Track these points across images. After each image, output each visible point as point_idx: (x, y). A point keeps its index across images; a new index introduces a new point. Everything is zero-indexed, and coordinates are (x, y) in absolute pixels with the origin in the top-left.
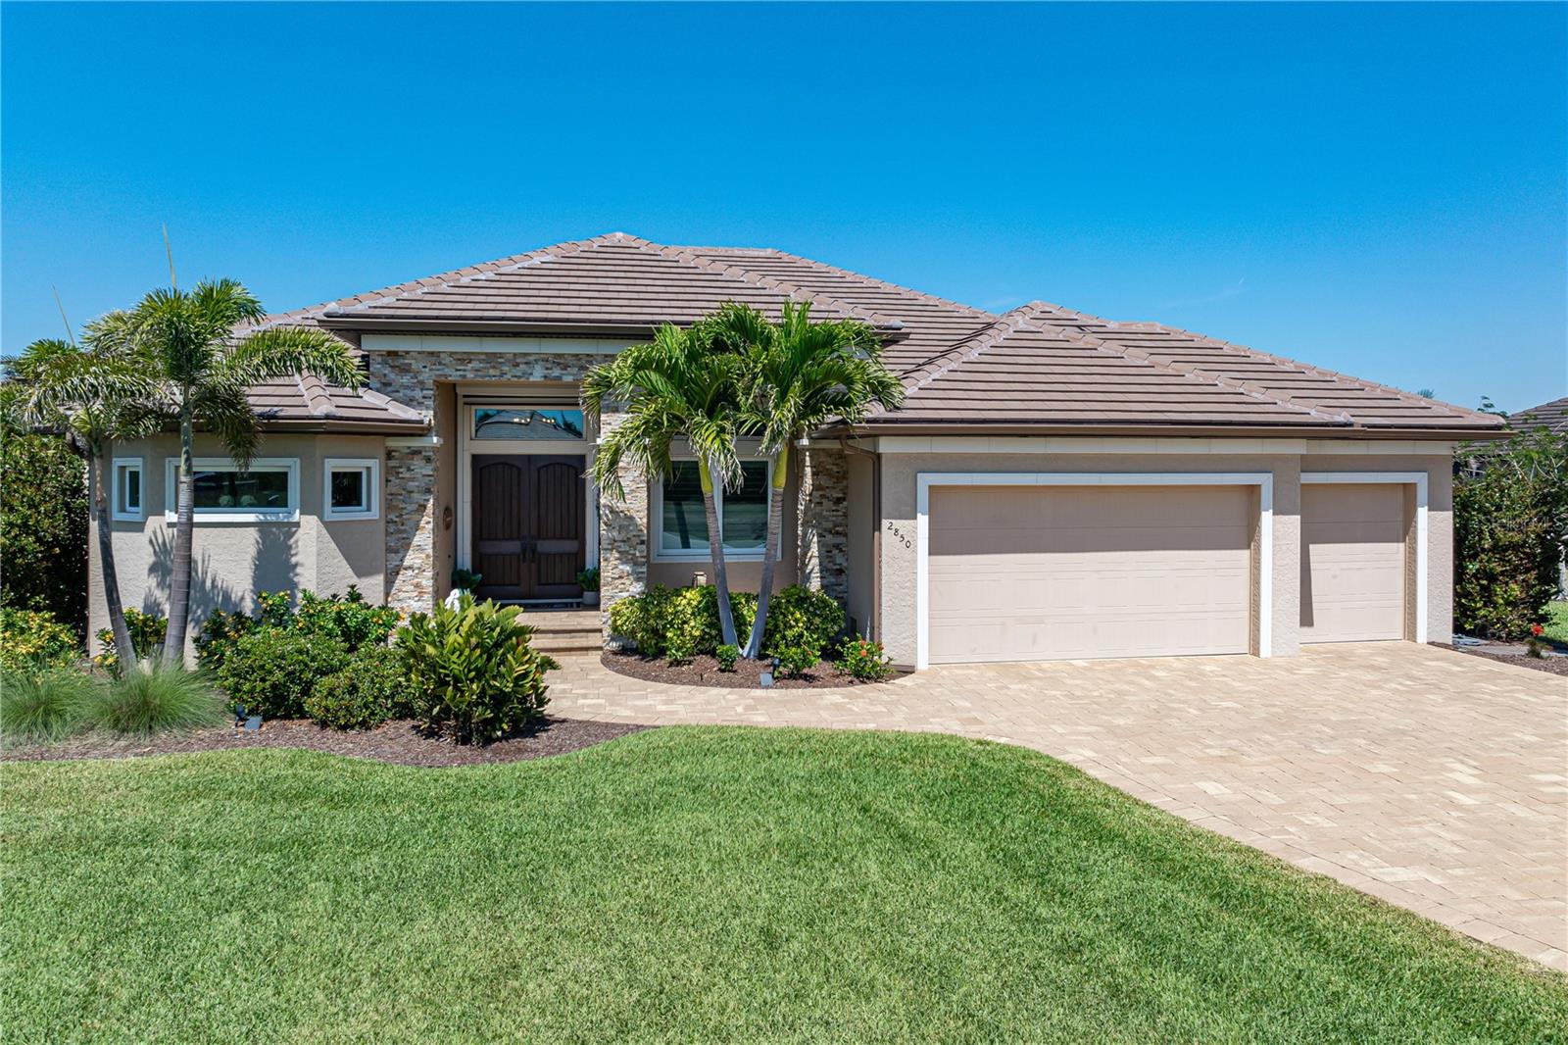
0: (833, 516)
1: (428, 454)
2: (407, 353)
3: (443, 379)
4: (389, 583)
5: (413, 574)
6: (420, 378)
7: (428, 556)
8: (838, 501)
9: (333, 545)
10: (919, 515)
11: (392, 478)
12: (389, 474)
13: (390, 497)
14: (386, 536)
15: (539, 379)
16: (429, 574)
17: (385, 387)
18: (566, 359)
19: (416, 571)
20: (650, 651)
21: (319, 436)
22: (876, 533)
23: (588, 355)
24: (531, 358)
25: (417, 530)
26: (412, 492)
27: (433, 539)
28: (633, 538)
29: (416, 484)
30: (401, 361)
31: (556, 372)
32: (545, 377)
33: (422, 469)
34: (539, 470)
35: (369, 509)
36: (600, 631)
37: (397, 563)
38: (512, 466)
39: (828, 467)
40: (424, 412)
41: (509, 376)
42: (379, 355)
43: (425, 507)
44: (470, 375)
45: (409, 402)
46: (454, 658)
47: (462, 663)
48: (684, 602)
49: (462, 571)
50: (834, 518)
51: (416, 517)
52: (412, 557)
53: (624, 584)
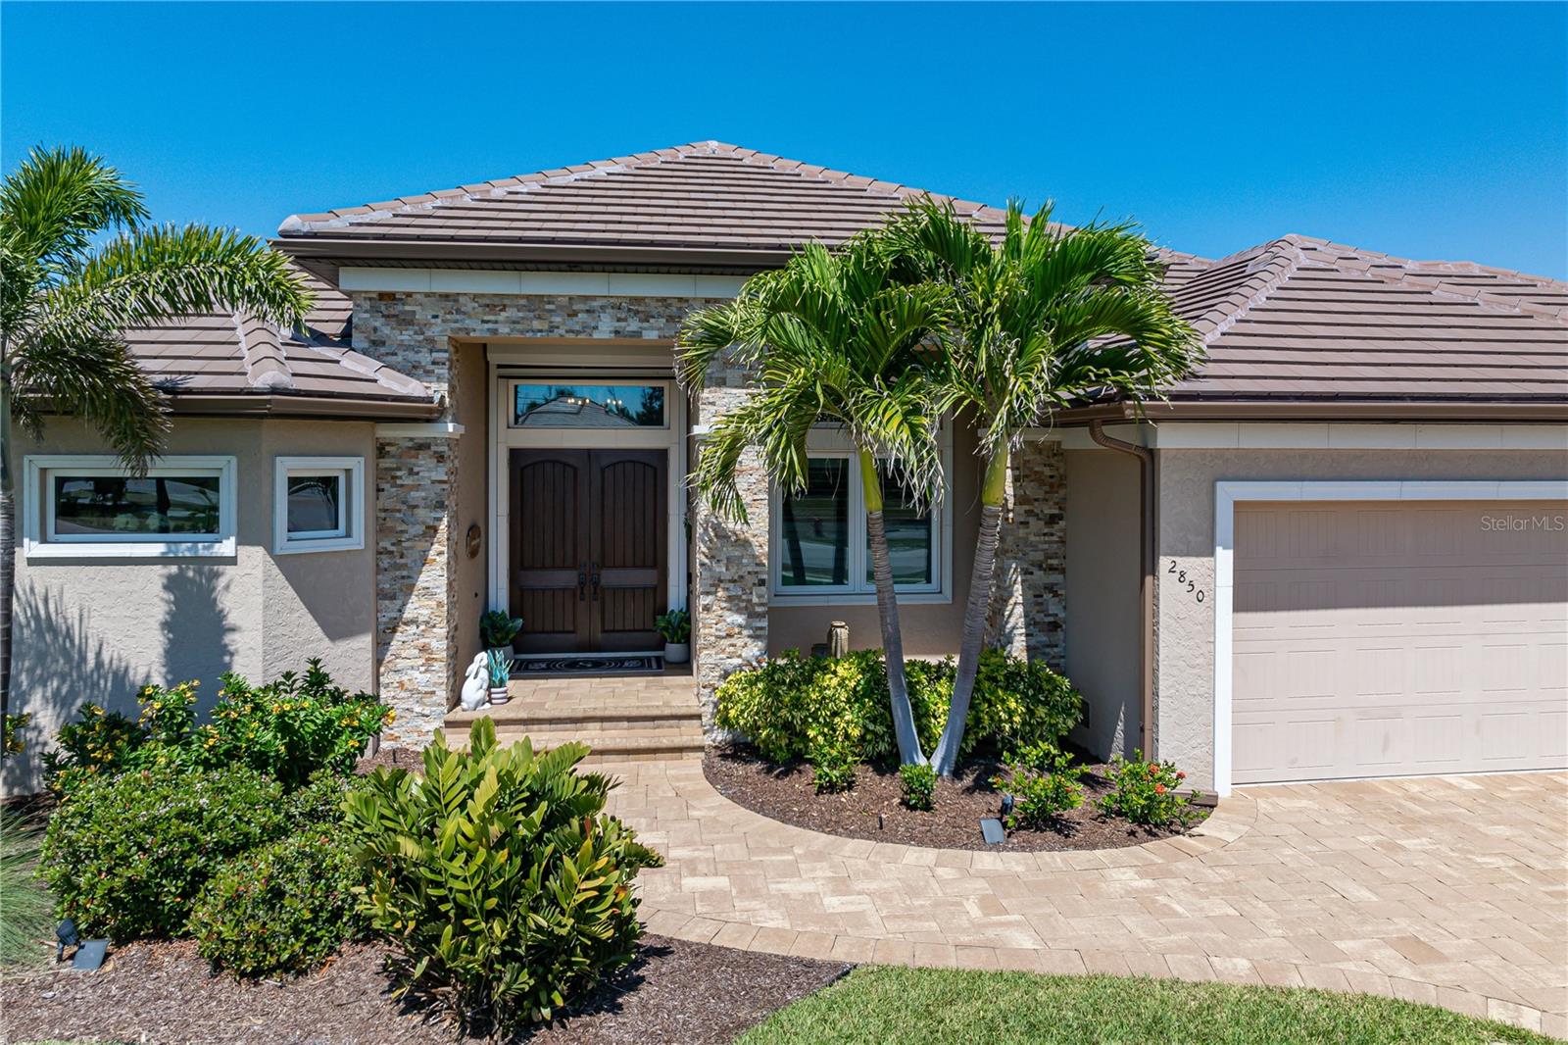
0: (1046, 542)
1: (441, 449)
2: (409, 295)
3: (462, 335)
4: (381, 646)
5: (418, 631)
6: (429, 334)
7: (440, 604)
8: (1052, 520)
9: (290, 592)
10: (1219, 550)
11: (386, 486)
12: (381, 480)
13: (383, 515)
14: (377, 574)
15: (606, 336)
16: (442, 631)
17: (375, 347)
18: (646, 305)
19: (422, 627)
20: (781, 756)
21: (266, 421)
22: (1149, 579)
23: (680, 299)
24: (595, 304)
25: (424, 565)
26: (416, 507)
27: (448, 578)
28: (748, 577)
29: (423, 494)
30: (400, 307)
31: (633, 325)
32: (617, 332)
33: (431, 472)
34: (603, 470)
35: (348, 535)
36: (699, 717)
37: (394, 615)
38: (565, 464)
39: (1036, 469)
40: (434, 386)
41: (562, 331)
42: (365, 299)
43: (436, 530)
44: (504, 330)
45: (412, 370)
46: (456, 866)
47: (473, 877)
48: (835, 681)
49: (494, 613)
50: (1046, 546)
51: (421, 545)
52: (416, 605)
53: (733, 645)
